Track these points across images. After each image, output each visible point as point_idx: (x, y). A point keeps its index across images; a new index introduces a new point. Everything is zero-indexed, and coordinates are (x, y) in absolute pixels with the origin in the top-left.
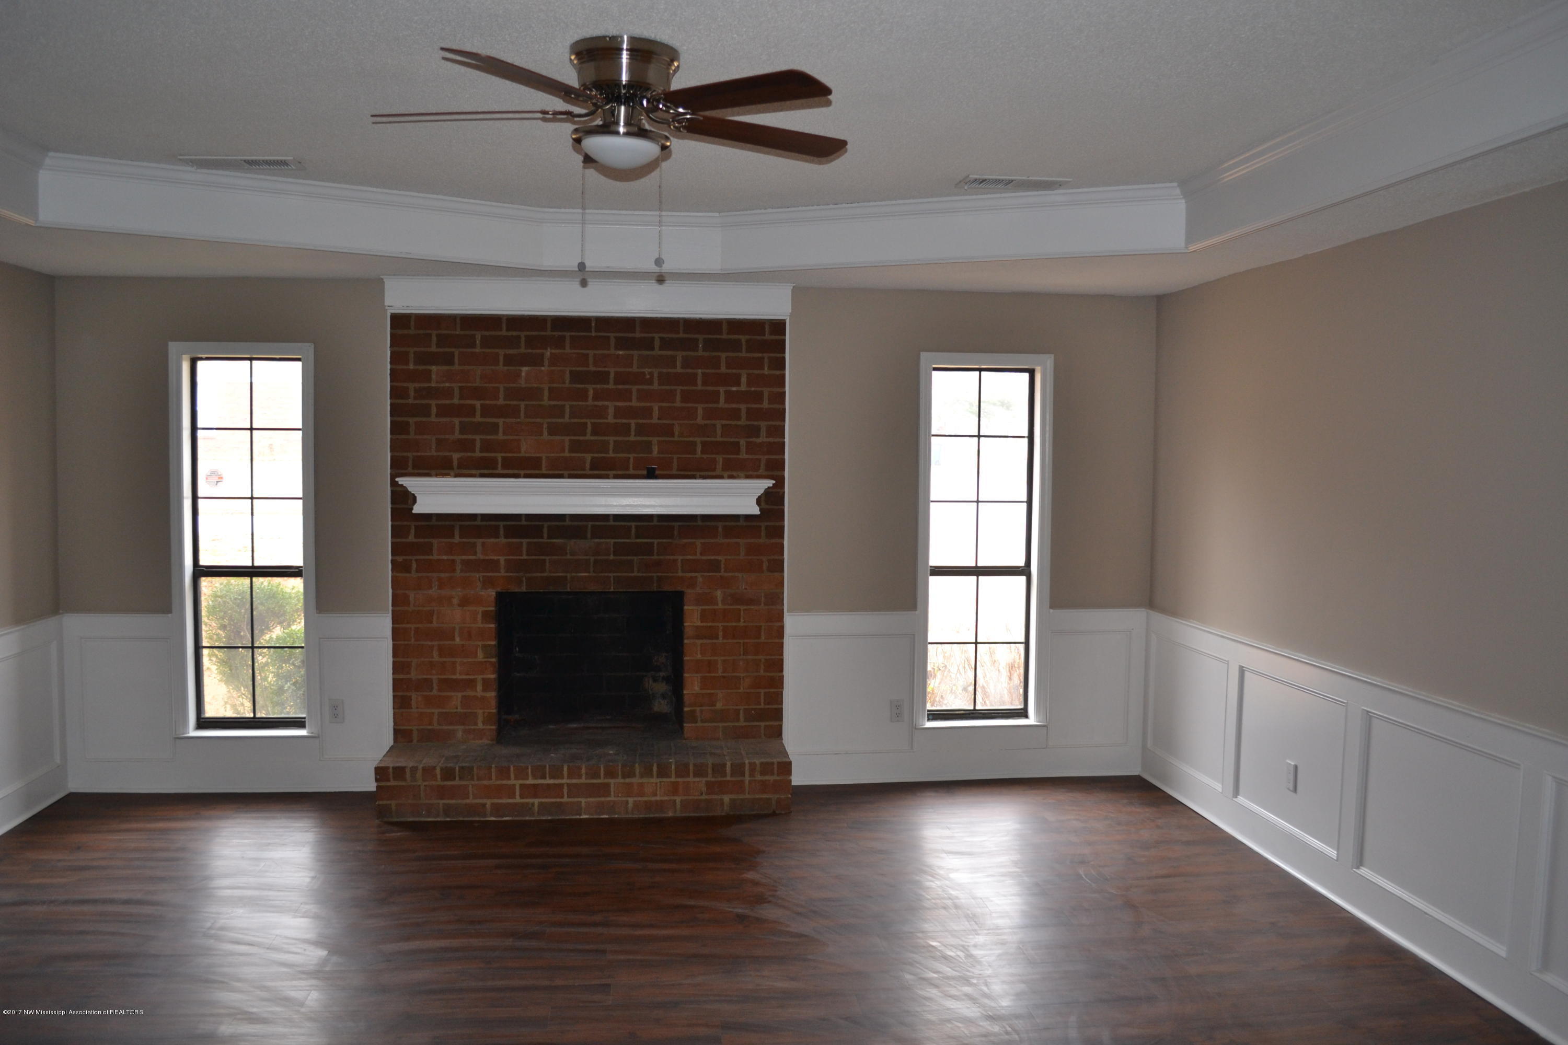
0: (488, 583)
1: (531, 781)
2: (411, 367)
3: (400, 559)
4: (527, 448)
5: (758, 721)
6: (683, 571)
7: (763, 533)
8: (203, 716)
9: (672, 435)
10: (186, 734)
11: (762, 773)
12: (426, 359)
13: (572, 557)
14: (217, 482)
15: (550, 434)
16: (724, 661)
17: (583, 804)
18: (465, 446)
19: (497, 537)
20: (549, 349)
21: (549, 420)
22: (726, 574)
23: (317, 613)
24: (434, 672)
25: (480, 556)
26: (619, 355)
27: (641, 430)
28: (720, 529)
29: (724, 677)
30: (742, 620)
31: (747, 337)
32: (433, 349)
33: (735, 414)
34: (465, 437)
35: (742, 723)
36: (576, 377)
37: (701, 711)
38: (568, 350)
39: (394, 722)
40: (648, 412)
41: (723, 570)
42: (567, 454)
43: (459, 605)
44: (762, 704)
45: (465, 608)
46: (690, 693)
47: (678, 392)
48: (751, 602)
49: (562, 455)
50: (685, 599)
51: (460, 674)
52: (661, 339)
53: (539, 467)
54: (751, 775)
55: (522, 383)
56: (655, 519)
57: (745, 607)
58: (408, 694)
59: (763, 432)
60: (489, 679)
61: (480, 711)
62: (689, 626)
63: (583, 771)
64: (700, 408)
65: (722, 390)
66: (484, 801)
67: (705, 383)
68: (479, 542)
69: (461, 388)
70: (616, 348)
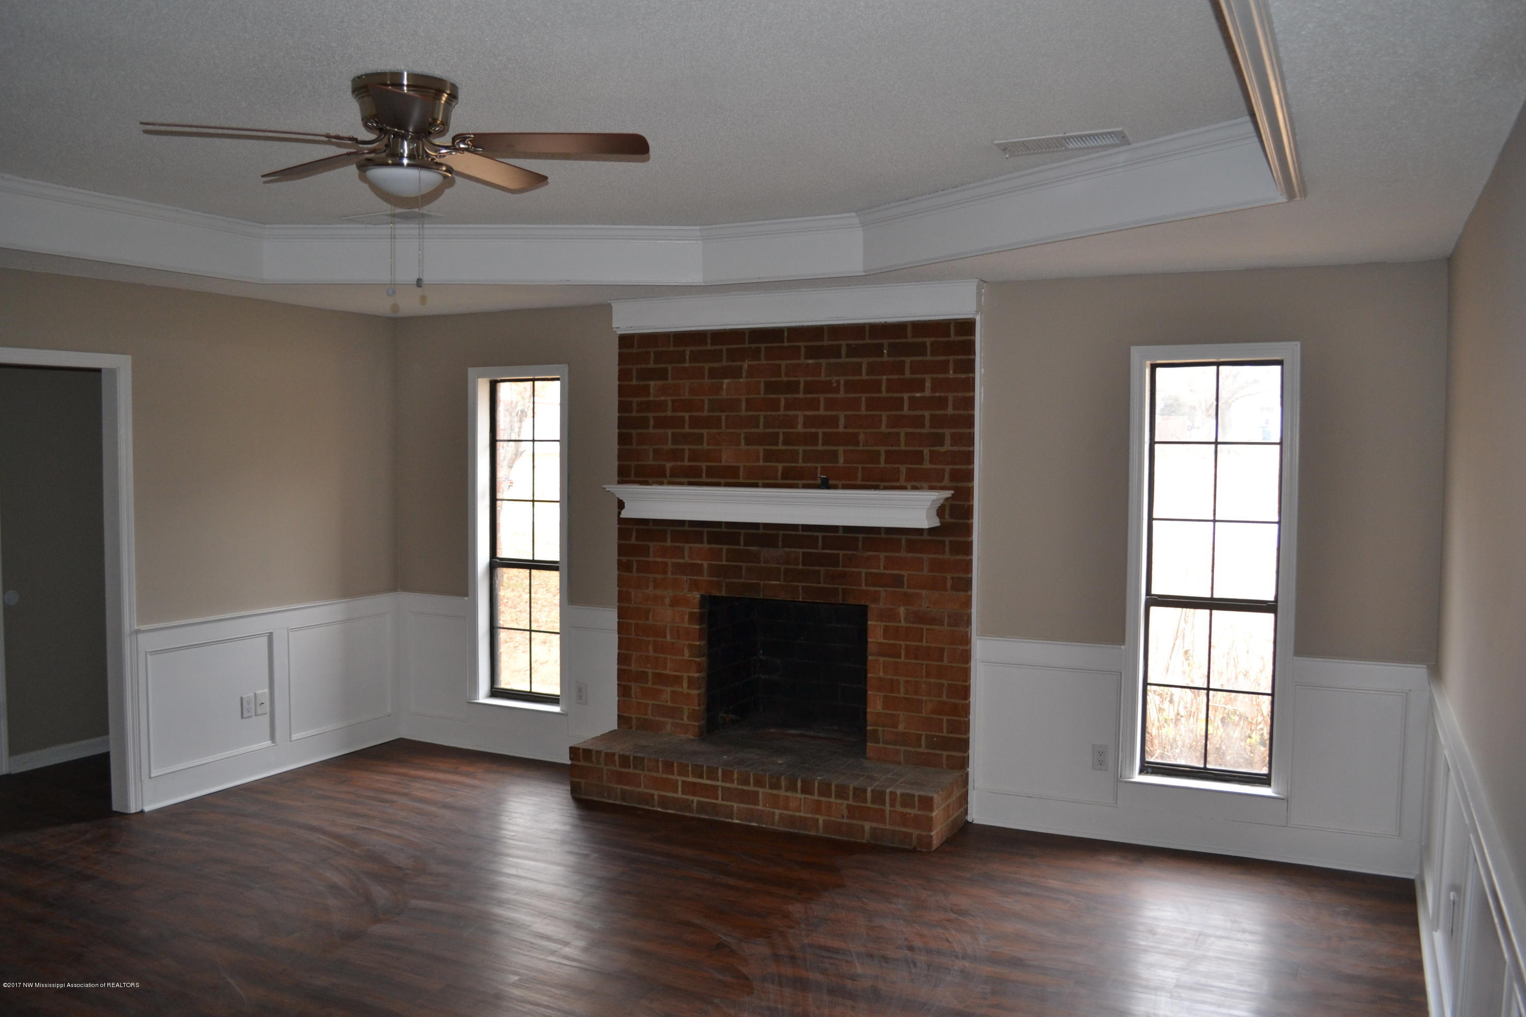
0: (694, 585)
1: (691, 779)
2: (634, 382)
3: (624, 559)
4: (727, 457)
5: (941, 749)
6: (867, 585)
7: (947, 549)
8: (495, 687)
9: (857, 444)
10: (476, 700)
11: (904, 805)
12: (647, 375)
13: (766, 565)
14: (509, 486)
15: (747, 444)
16: (906, 682)
17: (735, 808)
18: (676, 455)
19: (702, 542)
20: (746, 361)
21: (747, 430)
22: (910, 591)
23: (568, 604)
24: (649, 666)
25: (687, 560)
26: (808, 364)
27: (829, 439)
28: (903, 543)
29: (906, 699)
30: (924, 640)
31: (933, 339)
32: (652, 365)
33: (918, 422)
34: (677, 447)
35: (923, 750)
36: (771, 387)
37: (883, 731)
38: (763, 362)
39: (618, 708)
40: (834, 421)
41: (906, 586)
42: (761, 463)
43: (670, 606)
44: (945, 731)
45: (674, 608)
46: (873, 711)
47: (863, 399)
48: (933, 621)
49: (757, 464)
50: (869, 614)
51: (670, 670)
52: (848, 345)
53: (736, 476)
54: (892, 805)
55: (724, 395)
56: (841, 530)
57: (928, 627)
58: (629, 684)
59: (948, 441)
60: (692, 677)
61: (686, 707)
62: (872, 642)
63: (735, 776)
64: (884, 415)
65: (906, 396)
66: (653, 791)
67: (889, 390)
68: (687, 546)
69: (674, 401)
70: (806, 358)
